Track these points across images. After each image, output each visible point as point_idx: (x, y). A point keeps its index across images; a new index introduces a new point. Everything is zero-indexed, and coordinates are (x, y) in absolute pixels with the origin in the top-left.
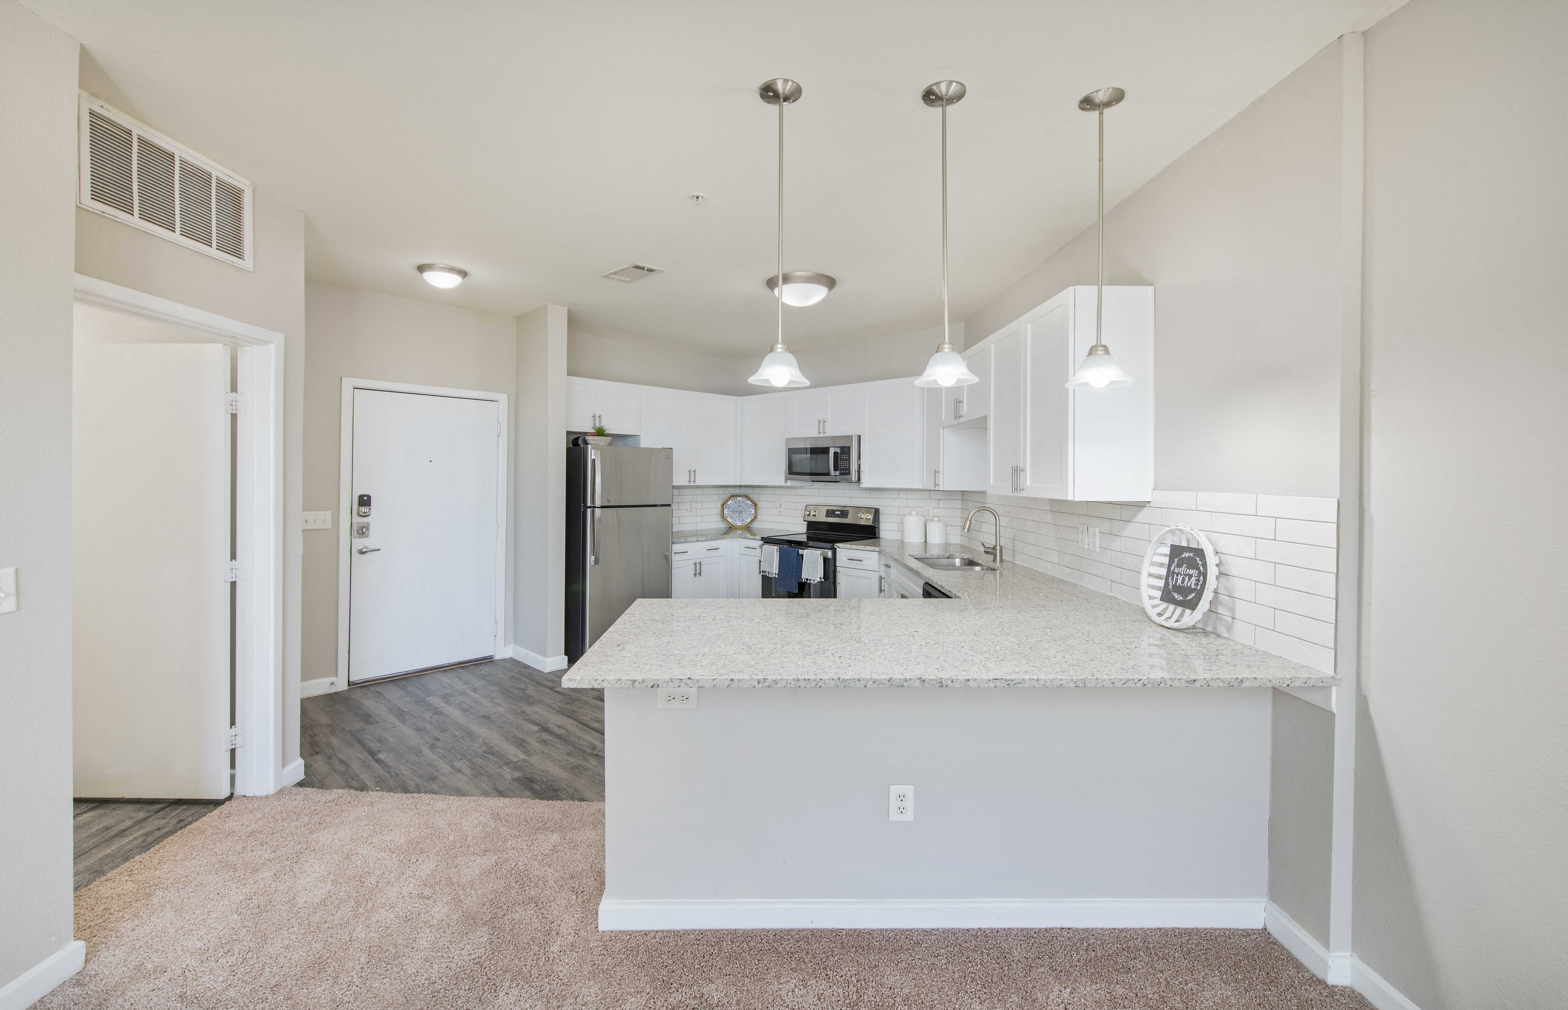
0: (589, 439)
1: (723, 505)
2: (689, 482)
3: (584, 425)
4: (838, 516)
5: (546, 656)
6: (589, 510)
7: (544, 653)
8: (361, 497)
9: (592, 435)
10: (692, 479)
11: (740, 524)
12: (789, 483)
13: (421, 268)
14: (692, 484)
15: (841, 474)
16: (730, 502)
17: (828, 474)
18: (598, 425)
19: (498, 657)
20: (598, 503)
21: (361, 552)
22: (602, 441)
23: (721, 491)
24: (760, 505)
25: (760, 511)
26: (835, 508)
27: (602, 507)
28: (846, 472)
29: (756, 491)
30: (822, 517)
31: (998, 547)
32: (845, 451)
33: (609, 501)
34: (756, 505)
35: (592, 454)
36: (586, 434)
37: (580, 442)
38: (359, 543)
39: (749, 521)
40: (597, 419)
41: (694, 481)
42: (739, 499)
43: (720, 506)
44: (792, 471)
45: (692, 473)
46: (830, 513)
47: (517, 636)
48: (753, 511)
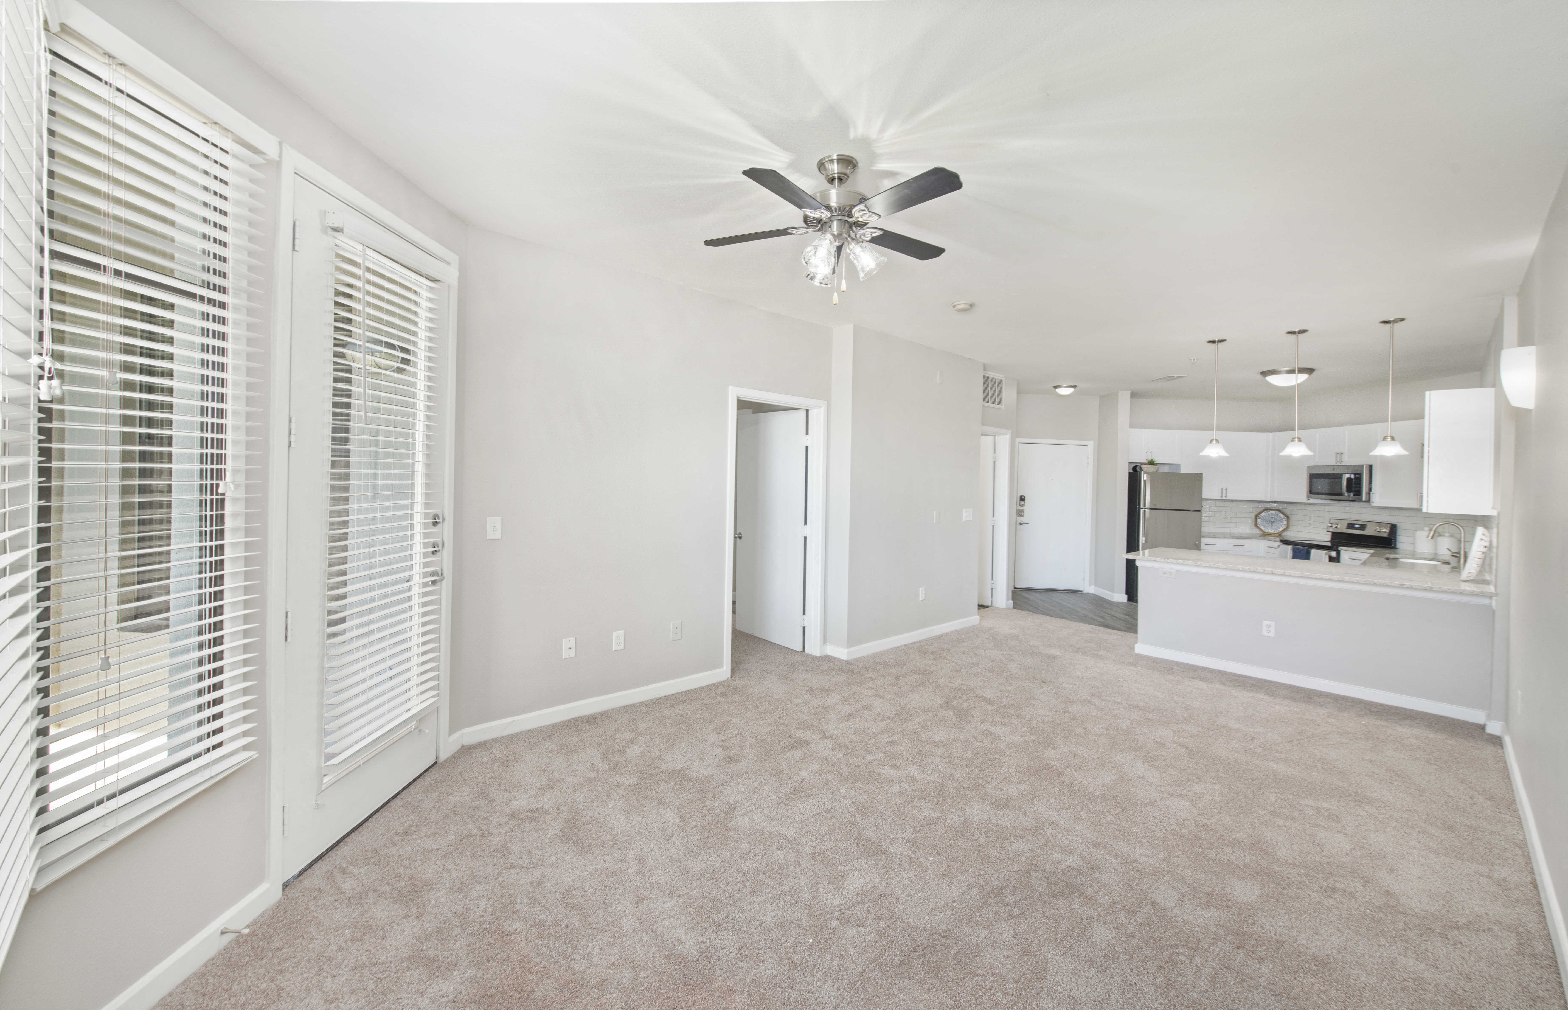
0: (1143, 467)
1: (1256, 516)
2: (1221, 496)
3: (1141, 458)
4: (1357, 529)
5: (1114, 592)
6: (1142, 510)
7: (1113, 591)
8: (1021, 496)
9: (1146, 464)
10: (1224, 495)
11: (1272, 531)
12: (1311, 501)
13: (1056, 387)
14: (1224, 498)
15: (1354, 495)
16: (1263, 514)
17: (1341, 495)
18: (1150, 459)
19: (1085, 591)
20: (1147, 505)
21: (1021, 524)
22: (1151, 468)
23: (1256, 505)
24: (1292, 517)
25: (1292, 522)
26: (1355, 522)
27: (1150, 509)
28: (1358, 493)
29: (1290, 507)
30: (1342, 528)
31: (1462, 553)
32: (1358, 478)
33: (1155, 505)
34: (1288, 518)
35: (1144, 477)
36: (1142, 464)
37: (1138, 469)
38: (1020, 519)
39: (1281, 529)
40: (1150, 455)
41: (1226, 496)
42: (1271, 512)
43: (1253, 517)
44: (1311, 492)
45: (1224, 491)
46: (1351, 526)
47: (1096, 582)
48: (1285, 522)
